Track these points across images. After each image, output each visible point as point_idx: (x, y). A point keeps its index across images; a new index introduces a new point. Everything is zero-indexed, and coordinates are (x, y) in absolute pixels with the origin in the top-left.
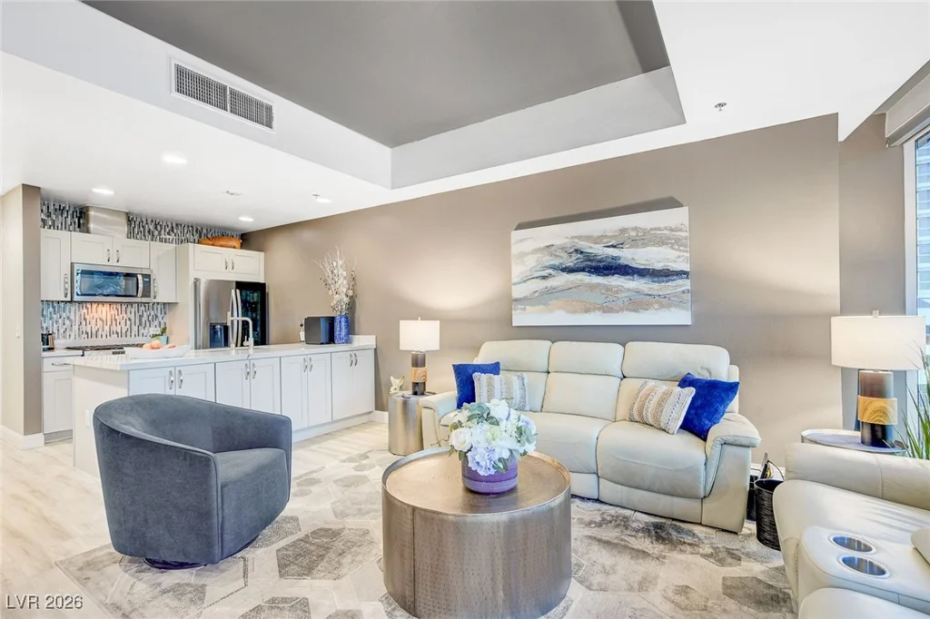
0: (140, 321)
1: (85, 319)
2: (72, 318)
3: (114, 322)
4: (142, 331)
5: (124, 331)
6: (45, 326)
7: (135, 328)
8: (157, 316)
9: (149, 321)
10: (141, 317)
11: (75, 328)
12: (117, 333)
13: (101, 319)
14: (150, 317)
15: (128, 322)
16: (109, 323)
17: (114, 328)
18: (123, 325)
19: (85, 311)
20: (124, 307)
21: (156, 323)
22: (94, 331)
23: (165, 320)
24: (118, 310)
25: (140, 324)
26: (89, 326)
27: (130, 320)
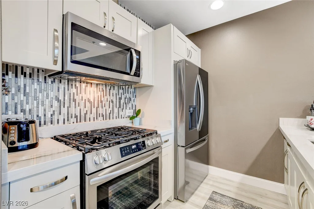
0: (120, 102)
1: (75, 100)
2: (61, 98)
3: (100, 104)
4: (121, 113)
5: (108, 114)
6: (27, 108)
7: (116, 110)
8: (130, 99)
9: (126, 103)
10: (120, 99)
11: (64, 111)
12: (103, 116)
13: (89, 101)
14: (127, 100)
15: (111, 104)
16: (96, 105)
17: (100, 111)
18: (107, 107)
19: (74, 90)
20: (108, 88)
21: (130, 105)
22: (83, 114)
23: (135, 103)
24: (103, 91)
25: (120, 107)
26: (78, 108)
27: (112, 102)
